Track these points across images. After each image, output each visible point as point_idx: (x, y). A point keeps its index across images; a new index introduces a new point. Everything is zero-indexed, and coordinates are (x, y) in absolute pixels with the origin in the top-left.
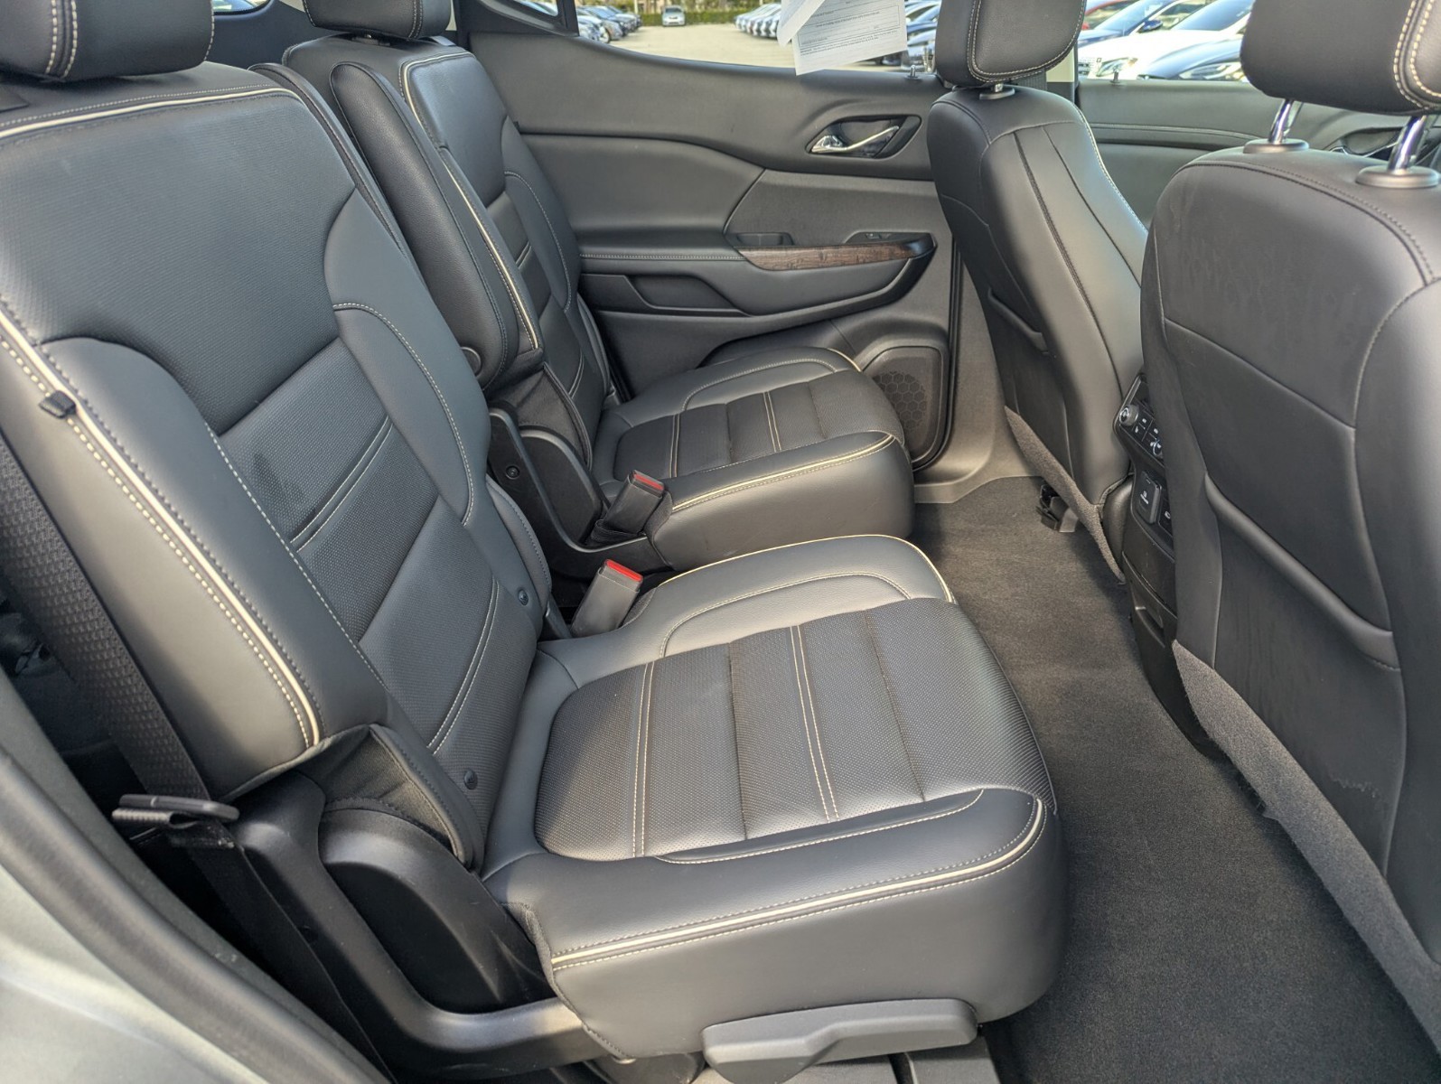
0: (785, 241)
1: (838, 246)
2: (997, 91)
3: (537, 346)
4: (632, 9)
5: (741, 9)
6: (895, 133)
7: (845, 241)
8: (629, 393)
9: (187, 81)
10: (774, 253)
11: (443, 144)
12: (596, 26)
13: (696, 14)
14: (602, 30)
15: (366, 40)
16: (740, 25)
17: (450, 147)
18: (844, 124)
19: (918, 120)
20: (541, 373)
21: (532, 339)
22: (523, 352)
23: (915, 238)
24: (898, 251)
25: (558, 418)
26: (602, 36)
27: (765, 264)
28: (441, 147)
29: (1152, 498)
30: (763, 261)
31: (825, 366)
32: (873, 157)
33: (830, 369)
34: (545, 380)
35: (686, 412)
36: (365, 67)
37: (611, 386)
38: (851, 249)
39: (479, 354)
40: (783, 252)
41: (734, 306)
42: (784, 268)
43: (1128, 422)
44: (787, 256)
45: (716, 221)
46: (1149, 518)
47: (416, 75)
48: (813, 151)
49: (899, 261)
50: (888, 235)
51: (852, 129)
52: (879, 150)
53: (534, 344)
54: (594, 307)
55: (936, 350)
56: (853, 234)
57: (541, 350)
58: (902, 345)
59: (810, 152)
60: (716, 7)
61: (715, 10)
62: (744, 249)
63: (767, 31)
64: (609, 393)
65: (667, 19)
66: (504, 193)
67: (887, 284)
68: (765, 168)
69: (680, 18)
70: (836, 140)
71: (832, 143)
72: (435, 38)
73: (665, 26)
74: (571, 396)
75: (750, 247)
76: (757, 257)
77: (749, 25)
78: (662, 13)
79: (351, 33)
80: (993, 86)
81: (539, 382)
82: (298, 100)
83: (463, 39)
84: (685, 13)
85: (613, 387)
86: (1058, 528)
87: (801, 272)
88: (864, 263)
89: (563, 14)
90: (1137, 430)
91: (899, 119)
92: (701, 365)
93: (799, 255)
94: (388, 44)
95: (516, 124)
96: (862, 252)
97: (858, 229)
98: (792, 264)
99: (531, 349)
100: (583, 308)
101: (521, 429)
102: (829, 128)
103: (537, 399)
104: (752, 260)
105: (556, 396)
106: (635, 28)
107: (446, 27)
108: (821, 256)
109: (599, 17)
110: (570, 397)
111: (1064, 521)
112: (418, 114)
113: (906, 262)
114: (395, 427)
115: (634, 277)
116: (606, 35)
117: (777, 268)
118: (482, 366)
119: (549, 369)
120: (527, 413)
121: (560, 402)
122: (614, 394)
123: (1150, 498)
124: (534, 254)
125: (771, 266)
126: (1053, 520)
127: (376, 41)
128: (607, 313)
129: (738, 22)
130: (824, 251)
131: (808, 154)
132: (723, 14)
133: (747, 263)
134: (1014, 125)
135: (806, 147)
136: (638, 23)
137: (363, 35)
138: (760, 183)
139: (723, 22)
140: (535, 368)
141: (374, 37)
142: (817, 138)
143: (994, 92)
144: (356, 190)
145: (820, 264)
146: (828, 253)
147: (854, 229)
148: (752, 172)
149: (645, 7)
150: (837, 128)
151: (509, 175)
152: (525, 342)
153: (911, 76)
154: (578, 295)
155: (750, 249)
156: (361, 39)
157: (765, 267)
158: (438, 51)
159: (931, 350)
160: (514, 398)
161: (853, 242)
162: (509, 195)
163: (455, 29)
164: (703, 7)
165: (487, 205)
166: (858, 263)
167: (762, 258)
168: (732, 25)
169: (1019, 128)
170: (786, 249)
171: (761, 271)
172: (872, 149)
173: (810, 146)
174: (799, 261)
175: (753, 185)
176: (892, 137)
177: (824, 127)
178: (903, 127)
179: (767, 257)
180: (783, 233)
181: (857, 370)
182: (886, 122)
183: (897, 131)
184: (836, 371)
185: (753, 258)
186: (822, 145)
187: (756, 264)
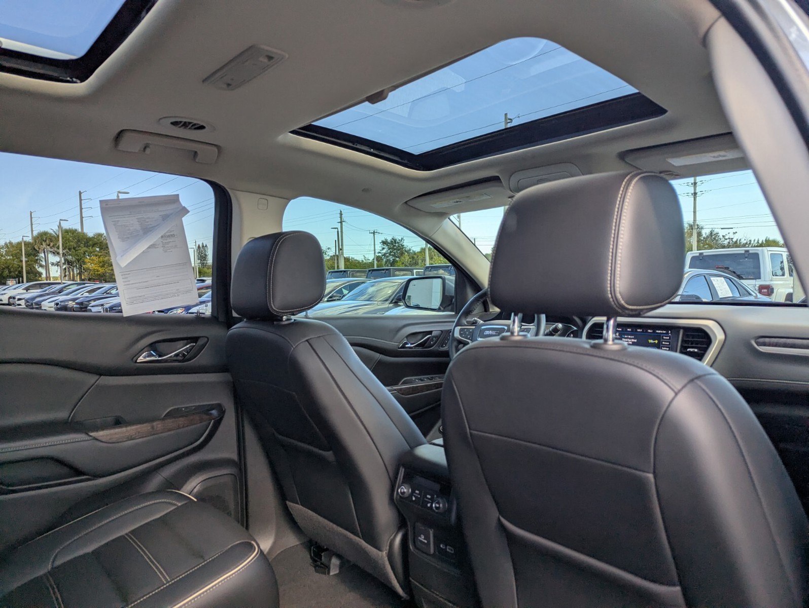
0: (120, 422)
1: (161, 420)
2: (284, 320)
6: (192, 347)
7: (164, 417)
10: (115, 431)
18: (157, 344)
19: (206, 339)
23: (212, 407)
24: (205, 417)
27: (110, 439)
29: (429, 538)
30: (109, 437)
31: (170, 503)
32: (179, 362)
33: (173, 504)
35: (52, 569)
38: (170, 421)
41: (83, 474)
42: (125, 440)
43: (406, 495)
45: (62, 415)
46: (430, 551)
48: (138, 361)
49: (204, 423)
50: (194, 408)
51: (162, 347)
52: (184, 357)
55: (231, 474)
56: (169, 410)
58: (210, 476)
59: (136, 362)
62: (92, 431)
67: (200, 438)
68: (101, 375)
70: (154, 353)
71: (151, 355)
75: (97, 428)
76: (103, 436)
80: (282, 317)
86: (329, 573)
87: (141, 440)
88: (183, 427)
90: (414, 499)
91: (195, 339)
93: (136, 430)
96: (181, 421)
97: (172, 406)
98: (131, 436)
102: (148, 347)
104: (100, 438)
108: (153, 427)
111: (332, 567)
113: (210, 423)
117: (120, 440)
123: (427, 538)
125: (114, 440)
126: (323, 568)
130: (155, 424)
131: (134, 364)
133: (96, 441)
134: (305, 337)
135: (132, 359)
138: (97, 385)
142: (140, 354)
143: (282, 320)
145: (153, 433)
146: (157, 425)
147: (168, 407)
148: (92, 379)
150: (152, 346)
153: (197, 315)
155: (97, 431)
157: (110, 441)
159: (230, 475)
161: (169, 416)
166: (179, 428)
167: (107, 435)
169: (309, 338)
170: (126, 426)
171: (108, 444)
172: (178, 357)
173: (135, 359)
174: (137, 433)
175: (91, 387)
176: (191, 350)
177: (144, 346)
178: (198, 343)
179: (111, 434)
180: (116, 416)
181: (194, 501)
182: (185, 341)
183: (194, 346)
184: (179, 504)
185: (101, 436)
186: (145, 357)
187: (103, 440)
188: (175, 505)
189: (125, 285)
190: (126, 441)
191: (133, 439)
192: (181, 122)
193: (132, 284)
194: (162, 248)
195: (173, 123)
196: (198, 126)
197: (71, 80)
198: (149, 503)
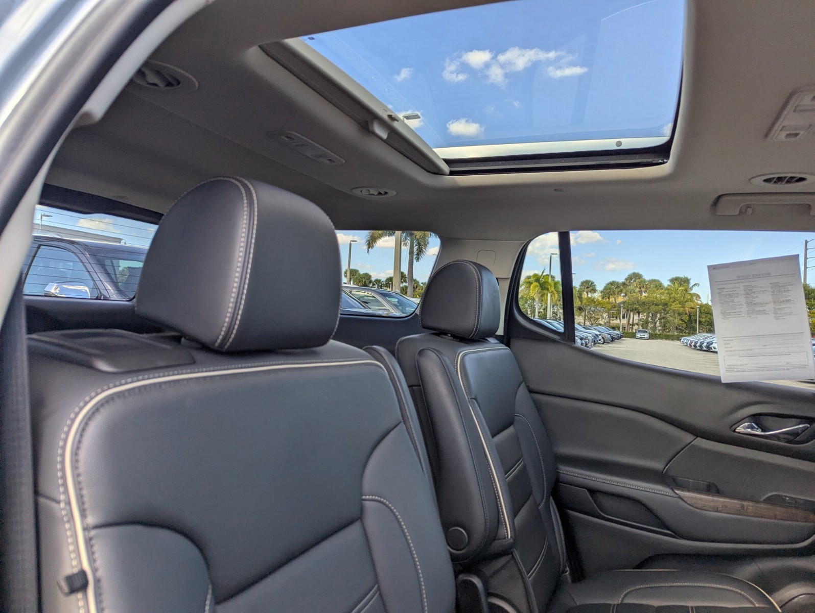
0: (712, 489)
1: (757, 501)
3: (509, 537)
4: (619, 328)
5: (684, 334)
6: (806, 429)
7: (762, 500)
8: (579, 575)
9: (315, 354)
10: (703, 496)
11: (473, 397)
12: (597, 335)
13: (656, 334)
14: (600, 337)
15: (446, 337)
16: (683, 342)
17: (479, 398)
18: (762, 417)
20: (510, 556)
21: (508, 531)
22: (499, 539)
25: (517, 593)
26: (600, 340)
27: (695, 503)
28: (471, 399)
30: (694, 501)
31: (747, 599)
32: (787, 442)
33: (751, 602)
34: (512, 562)
35: (622, 604)
36: (438, 351)
37: (566, 567)
38: (769, 506)
39: (467, 534)
40: (710, 498)
41: (668, 529)
44: (713, 501)
45: (658, 465)
47: (467, 358)
48: (736, 431)
50: (802, 502)
51: (769, 421)
52: (793, 438)
53: (508, 535)
54: (563, 507)
56: (770, 494)
57: (512, 541)
59: (734, 431)
60: (669, 332)
61: (668, 334)
62: (678, 489)
63: (701, 346)
64: (564, 572)
65: (638, 335)
66: (512, 426)
67: (804, 540)
68: (697, 437)
69: (647, 336)
70: (756, 427)
71: (752, 428)
72: (488, 339)
73: (637, 339)
74: (529, 577)
75: (684, 488)
76: (689, 497)
77: (689, 342)
78: (636, 332)
79: (440, 333)
81: (509, 561)
82: (383, 370)
83: (506, 340)
84: (649, 333)
85: (568, 569)
87: (725, 515)
88: (781, 519)
89: (567, 332)
91: (810, 420)
92: (639, 566)
93: (724, 502)
94: (458, 340)
95: (528, 387)
96: (779, 511)
97: (774, 491)
98: (717, 508)
99: (505, 538)
100: (553, 507)
101: (489, 594)
102: (750, 418)
103: (504, 574)
104: (685, 499)
105: (519, 576)
106: (620, 338)
107: (496, 332)
108: (743, 506)
109: (599, 332)
110: (530, 579)
112: (462, 379)
114: (380, 594)
115: (593, 491)
116: (602, 340)
117: (704, 508)
118: (467, 545)
119: (517, 554)
120: (495, 582)
121: (521, 581)
122: (567, 573)
124: (525, 466)
125: (700, 506)
127: (452, 338)
128: (571, 512)
129: (682, 340)
130: (745, 503)
131: (733, 433)
132: (673, 336)
133: (680, 500)
135: (730, 427)
136: (621, 336)
137: (446, 334)
138: (693, 445)
139: (672, 340)
140: (507, 552)
141: (452, 336)
142: (741, 423)
144: (402, 424)
145: (742, 513)
146: (748, 506)
147: (772, 491)
148: (687, 437)
149: (626, 329)
150: (757, 419)
151: (516, 416)
152: (502, 532)
154: (551, 498)
155: (683, 491)
156: (444, 336)
157: (695, 505)
158: (486, 345)
160: (489, 569)
161: (769, 501)
162: (515, 428)
163: (502, 334)
164: (661, 331)
165: (493, 436)
166: (775, 519)
167: (692, 498)
168: (679, 342)
170: (713, 496)
171: (691, 508)
172: (786, 436)
173: (734, 427)
174: (724, 507)
175: (687, 445)
176: (803, 431)
177: (745, 416)
178: (812, 426)
179: (696, 498)
180: (710, 483)
181: (778, 611)
182: (799, 420)
183: (808, 428)
184: (757, 605)
185: (686, 497)
186: (744, 428)
187: (688, 502)
188: (754, 604)
189: (726, 351)
190: (711, 511)
191: (719, 512)
192: (773, 178)
193: (735, 351)
194: (773, 315)
195: (765, 181)
196: (797, 179)
197: (662, 161)
198: (720, 586)
